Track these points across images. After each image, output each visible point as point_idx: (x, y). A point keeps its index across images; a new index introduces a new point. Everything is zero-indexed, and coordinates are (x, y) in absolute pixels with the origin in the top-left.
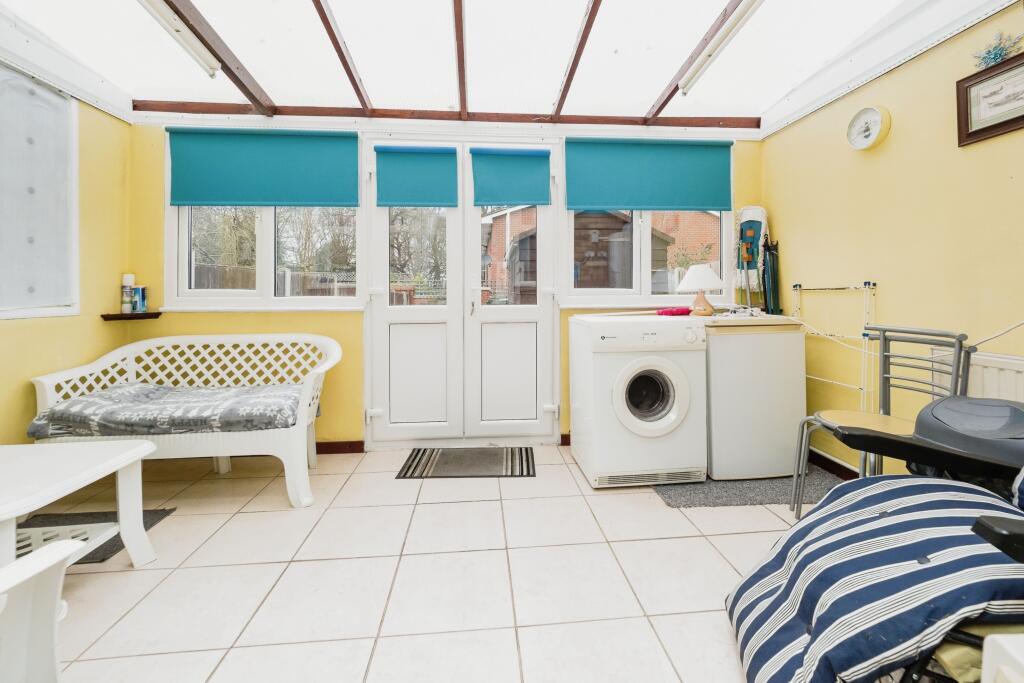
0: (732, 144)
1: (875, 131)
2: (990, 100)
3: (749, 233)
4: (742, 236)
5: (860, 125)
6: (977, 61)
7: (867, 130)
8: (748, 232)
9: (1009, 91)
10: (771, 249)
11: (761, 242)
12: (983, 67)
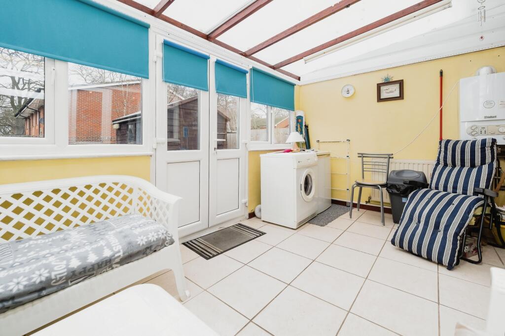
0: (295, 85)
1: (351, 92)
2: (386, 91)
3: (300, 121)
4: (298, 122)
5: (346, 89)
6: (381, 80)
7: (348, 91)
8: (299, 119)
9: (390, 90)
10: (306, 127)
11: (304, 125)
12: (383, 82)
